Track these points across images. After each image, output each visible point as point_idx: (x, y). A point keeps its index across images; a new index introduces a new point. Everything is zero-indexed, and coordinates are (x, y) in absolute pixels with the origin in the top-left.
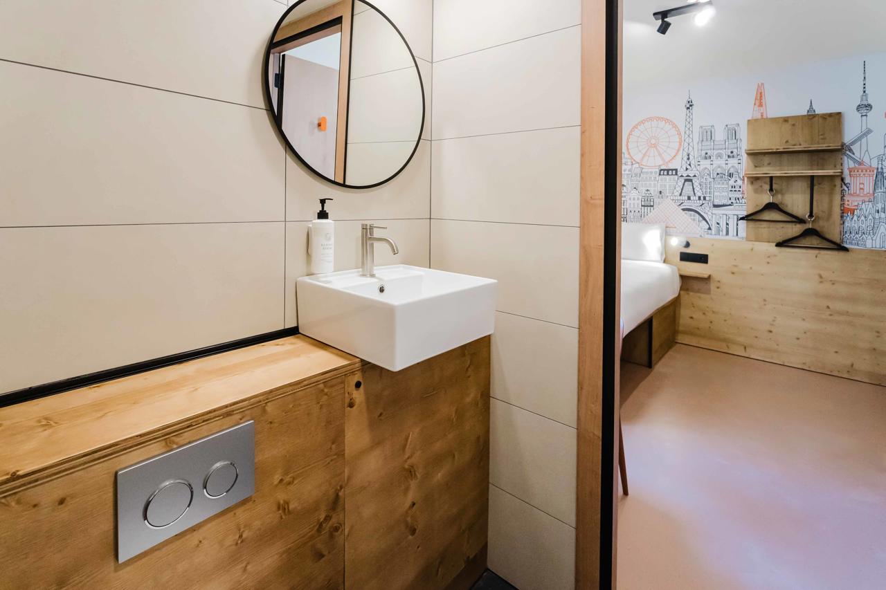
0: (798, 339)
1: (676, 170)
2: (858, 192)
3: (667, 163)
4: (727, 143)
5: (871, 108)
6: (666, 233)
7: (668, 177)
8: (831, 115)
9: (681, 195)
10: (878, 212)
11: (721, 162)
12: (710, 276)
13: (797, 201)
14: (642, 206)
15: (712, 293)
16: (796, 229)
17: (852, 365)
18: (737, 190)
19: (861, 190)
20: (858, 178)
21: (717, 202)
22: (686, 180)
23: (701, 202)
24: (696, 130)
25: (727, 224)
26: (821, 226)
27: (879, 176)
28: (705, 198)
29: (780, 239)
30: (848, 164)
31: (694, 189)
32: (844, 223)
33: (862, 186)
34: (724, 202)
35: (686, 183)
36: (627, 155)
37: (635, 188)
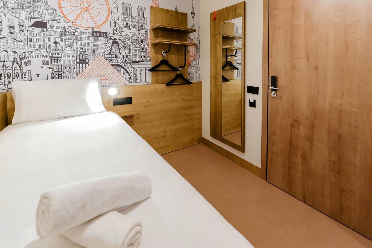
1: (106, 33)
3: (99, 26)
4: (139, 19)
7: (100, 39)
9: (110, 53)
10: (197, 64)
11: (134, 31)
14: (77, 63)
15: (135, 123)
18: (145, 51)
20: (191, 48)
21: (134, 59)
22: (114, 42)
23: (124, 59)
24: (120, 5)
25: (141, 74)
27: (197, 47)
28: (127, 56)
31: (119, 49)
33: (193, 52)
34: (139, 59)
35: (114, 45)
36: (59, 13)
37: (69, 46)
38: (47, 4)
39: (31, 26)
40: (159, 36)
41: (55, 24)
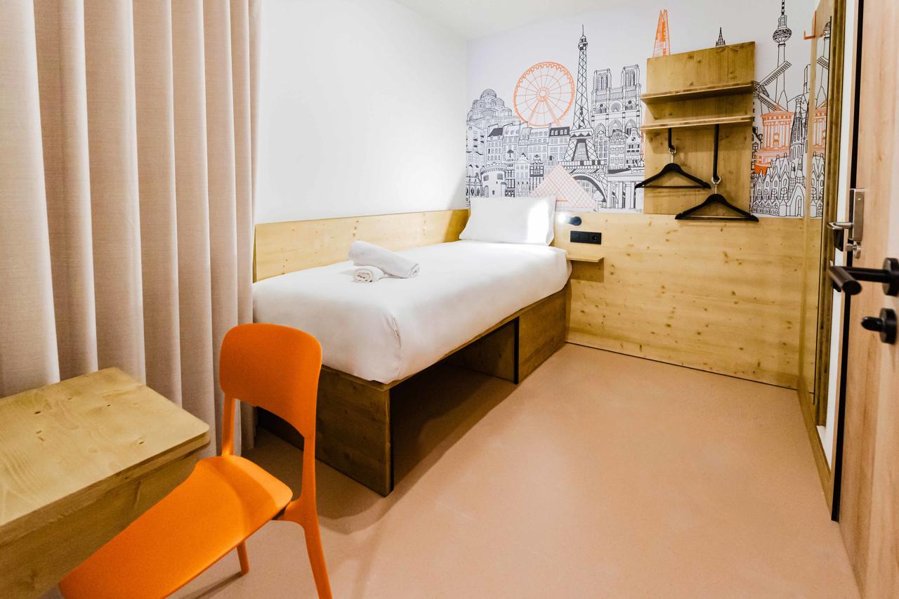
0: (699, 333)
1: (568, 128)
2: (772, 146)
3: (558, 120)
4: (624, 91)
5: (790, 34)
6: (556, 207)
7: (559, 138)
8: (742, 46)
9: (573, 160)
10: (794, 170)
11: (618, 115)
12: (602, 261)
13: (699, 161)
14: (531, 176)
15: (605, 280)
16: (699, 197)
17: (759, 364)
18: (635, 150)
19: (776, 143)
20: (772, 127)
21: (613, 166)
22: (579, 141)
23: (595, 167)
24: (590, 75)
25: (624, 194)
26: (729, 190)
27: (797, 123)
28: (599, 162)
29: (681, 211)
30: (760, 109)
31: (587, 151)
32: (754, 186)
33: (776, 137)
34: (621, 166)
35: (579, 145)
36: (514, 113)
37: (523, 154)
38: (504, 105)
39: (490, 136)
40: (665, 116)
41: (511, 128)
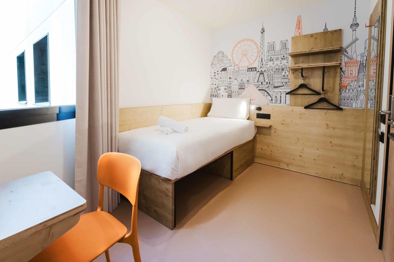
0: (315, 160)
1: (256, 68)
2: (349, 76)
3: (251, 64)
4: (281, 51)
5: (358, 25)
6: (250, 103)
7: (252, 72)
8: (336, 31)
9: (258, 82)
10: (360, 87)
11: (278, 62)
12: (270, 127)
13: (316, 83)
14: (239, 89)
15: (272, 135)
16: (315, 98)
17: (342, 174)
18: (286, 77)
19: (351, 75)
20: (350, 67)
21: (276, 85)
22: (261, 74)
23: (268, 85)
24: (266, 45)
25: (281, 97)
26: (329, 96)
27: (361, 66)
28: (270, 83)
29: (307, 104)
30: (345, 59)
31: (264, 78)
32: (341, 94)
33: (351, 72)
34: (279, 84)
35: (260, 75)
36: (232, 61)
37: (236, 79)
38: (227, 58)
39: (221, 71)
40: (300, 62)
41: (230, 68)
